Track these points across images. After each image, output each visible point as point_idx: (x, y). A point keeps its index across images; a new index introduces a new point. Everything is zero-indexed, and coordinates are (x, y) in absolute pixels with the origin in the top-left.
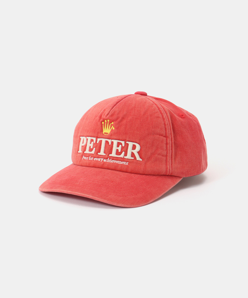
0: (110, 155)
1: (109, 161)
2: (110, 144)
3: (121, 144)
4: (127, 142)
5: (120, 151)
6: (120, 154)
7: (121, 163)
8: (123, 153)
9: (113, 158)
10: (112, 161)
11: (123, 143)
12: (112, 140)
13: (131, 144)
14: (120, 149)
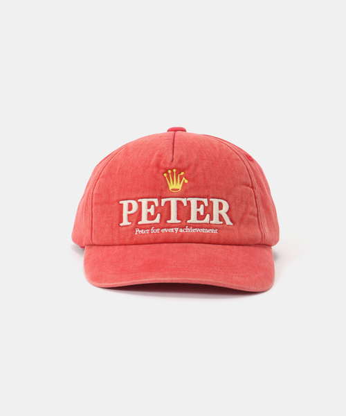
0: (188, 221)
1: (188, 230)
2: (185, 204)
3: (203, 203)
4: (211, 200)
5: (202, 213)
6: (203, 217)
7: (208, 231)
8: (208, 215)
9: (194, 226)
10: (194, 231)
11: (205, 201)
12: (188, 199)
13: (216, 202)
14: (201, 210)
